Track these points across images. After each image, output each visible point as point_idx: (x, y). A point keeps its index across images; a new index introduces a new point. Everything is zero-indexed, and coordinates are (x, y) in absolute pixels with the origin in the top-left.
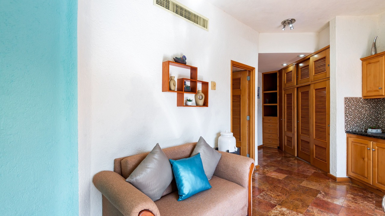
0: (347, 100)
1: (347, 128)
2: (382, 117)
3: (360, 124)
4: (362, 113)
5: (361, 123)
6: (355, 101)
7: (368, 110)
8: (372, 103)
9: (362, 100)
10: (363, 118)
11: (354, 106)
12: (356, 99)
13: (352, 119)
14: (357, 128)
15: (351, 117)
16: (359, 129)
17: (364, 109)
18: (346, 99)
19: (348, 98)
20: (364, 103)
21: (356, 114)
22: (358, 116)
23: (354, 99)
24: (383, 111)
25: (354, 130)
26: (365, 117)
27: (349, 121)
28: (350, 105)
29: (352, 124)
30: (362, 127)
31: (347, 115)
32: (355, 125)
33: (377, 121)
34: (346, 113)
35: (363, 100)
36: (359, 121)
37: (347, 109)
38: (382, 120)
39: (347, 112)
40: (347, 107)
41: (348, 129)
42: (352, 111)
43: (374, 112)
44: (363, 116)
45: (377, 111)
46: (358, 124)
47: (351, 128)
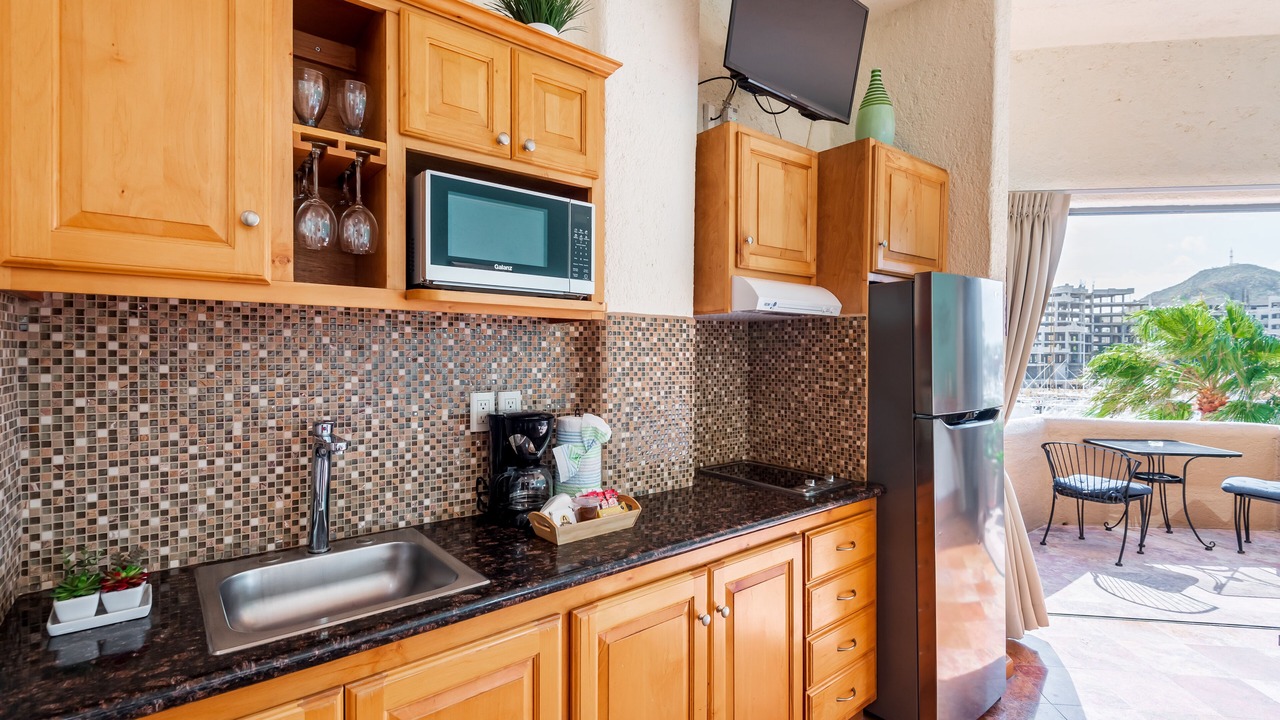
2: (58, 460)
24: (69, 411)
38: (59, 485)
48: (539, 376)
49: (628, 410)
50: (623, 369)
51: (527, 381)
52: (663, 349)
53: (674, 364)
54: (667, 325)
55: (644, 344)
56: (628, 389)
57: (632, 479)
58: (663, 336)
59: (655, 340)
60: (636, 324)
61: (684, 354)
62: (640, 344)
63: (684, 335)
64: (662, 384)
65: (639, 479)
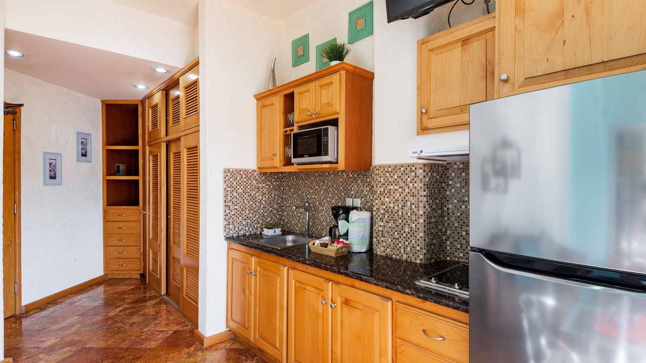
0: (229, 174)
1: (227, 230)
3: (252, 221)
4: (257, 199)
5: (254, 219)
6: (244, 176)
7: (267, 192)
8: (273, 180)
9: (256, 175)
10: (257, 208)
11: (242, 187)
12: (245, 173)
13: (238, 213)
14: (247, 228)
15: (237, 207)
16: (251, 230)
17: (260, 192)
18: (227, 171)
19: (231, 170)
20: (260, 180)
21: (245, 201)
22: (249, 205)
23: (242, 172)
25: (242, 232)
26: (262, 206)
27: (233, 217)
28: (235, 183)
29: (238, 222)
30: (256, 226)
31: (229, 204)
32: (244, 223)
33: (281, 213)
34: (227, 201)
35: (259, 174)
36: (251, 215)
37: (229, 193)
39: (229, 198)
40: (229, 189)
41: (231, 232)
42: (238, 196)
43: (276, 197)
44: (257, 204)
45: (281, 195)
46: (249, 221)
47: (237, 229)
48: (367, 193)
49: (383, 212)
50: (380, 192)
51: (362, 195)
52: (400, 182)
53: (407, 190)
54: (402, 169)
55: (390, 179)
56: (382, 202)
57: (384, 247)
58: (400, 174)
59: (396, 177)
60: (386, 169)
61: (413, 185)
62: (388, 179)
63: (413, 174)
64: (400, 201)
65: (388, 248)
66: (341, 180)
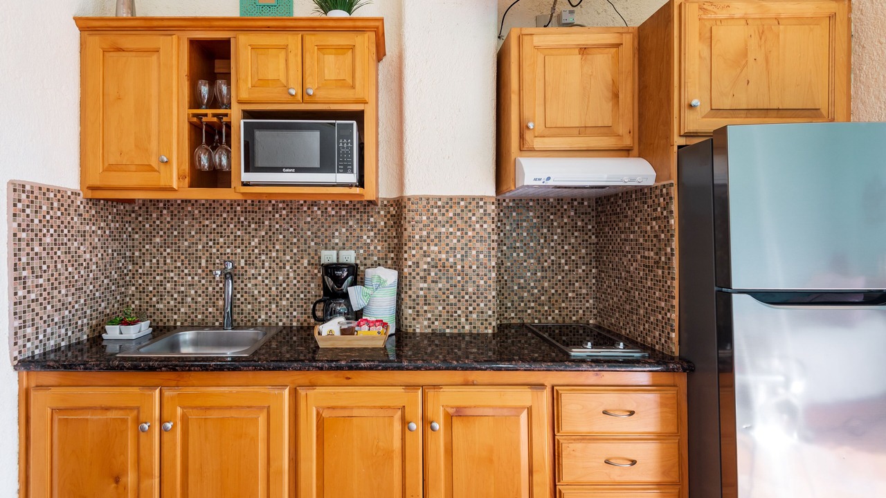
0: (24, 196)
1: (20, 342)
2: (140, 271)
3: (73, 311)
4: (81, 261)
5: (77, 306)
6: (56, 205)
7: (99, 245)
8: (110, 217)
9: (79, 203)
10: (82, 281)
11: (52, 231)
12: (59, 196)
13: (45, 294)
14: (63, 331)
15: (41, 281)
16: (70, 333)
17: (87, 243)
18: (18, 188)
19: (28, 188)
20: (86, 216)
21: (59, 266)
22: (67, 274)
23: (52, 195)
25: (52, 342)
26: (91, 275)
27: (33, 305)
28: (36, 221)
29: (45, 318)
30: (80, 322)
31: (24, 273)
32: (56, 320)
33: (123, 289)
34: (20, 266)
35: (84, 201)
36: (70, 299)
37: (23, 245)
38: (140, 281)
39: (24, 259)
40: (24, 235)
41: (29, 345)
42: (44, 254)
43: (115, 254)
44: (82, 272)
46: (67, 313)
47: (41, 337)
48: (369, 241)
49: (425, 267)
50: (421, 237)
51: (359, 244)
52: (459, 222)
53: (470, 233)
54: (462, 203)
55: (440, 218)
56: (425, 252)
57: (429, 319)
58: (459, 211)
59: (451, 214)
60: (432, 203)
61: (482, 226)
62: (436, 218)
63: (481, 211)
64: (458, 249)
65: (436, 320)
66: (309, 219)
